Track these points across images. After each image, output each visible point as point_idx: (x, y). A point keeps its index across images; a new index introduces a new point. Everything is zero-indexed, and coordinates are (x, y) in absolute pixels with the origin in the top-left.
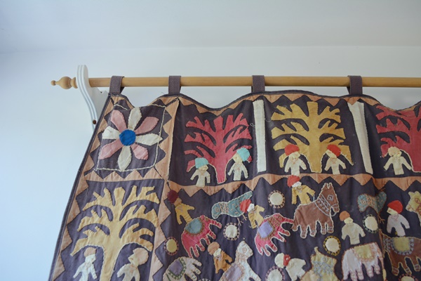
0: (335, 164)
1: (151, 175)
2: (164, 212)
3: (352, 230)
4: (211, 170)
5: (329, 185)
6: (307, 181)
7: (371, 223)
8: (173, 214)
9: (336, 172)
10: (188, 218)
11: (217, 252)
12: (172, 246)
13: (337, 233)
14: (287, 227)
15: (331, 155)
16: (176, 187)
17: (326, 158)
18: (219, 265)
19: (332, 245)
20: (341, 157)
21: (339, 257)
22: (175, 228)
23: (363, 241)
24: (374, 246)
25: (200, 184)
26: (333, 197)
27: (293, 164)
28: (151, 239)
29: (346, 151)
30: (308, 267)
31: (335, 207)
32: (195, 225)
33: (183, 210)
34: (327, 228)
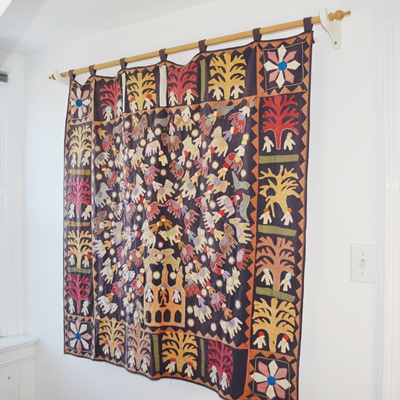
0: (149, 104)
1: (88, 120)
2: (94, 135)
3: (151, 135)
4: (113, 112)
5: (145, 116)
6: (137, 115)
7: (158, 131)
8: (98, 135)
9: (149, 108)
10: (104, 136)
11: (114, 149)
12: (98, 149)
13: (145, 137)
14: (130, 137)
15: (148, 100)
16: (98, 123)
17: (145, 102)
18: (115, 154)
19: (143, 143)
20: (152, 100)
21: (145, 148)
22: (99, 141)
23: (154, 140)
24: (157, 141)
25: (108, 120)
26: (146, 121)
27: (133, 107)
28: (90, 147)
29: (154, 97)
30: (135, 153)
31: (146, 126)
32: (107, 138)
33: (102, 133)
34: (142, 135)
